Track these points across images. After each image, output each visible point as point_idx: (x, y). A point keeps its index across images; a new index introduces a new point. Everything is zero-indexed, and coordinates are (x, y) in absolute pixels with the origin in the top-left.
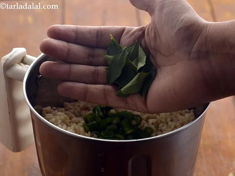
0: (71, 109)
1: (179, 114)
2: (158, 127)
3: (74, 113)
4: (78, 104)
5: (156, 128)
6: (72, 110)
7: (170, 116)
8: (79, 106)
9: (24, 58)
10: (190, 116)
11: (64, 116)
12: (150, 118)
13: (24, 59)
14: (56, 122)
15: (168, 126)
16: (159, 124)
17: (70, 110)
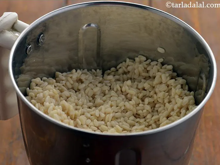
0: (63, 80)
1: (178, 96)
2: (154, 107)
3: (65, 86)
4: (71, 75)
5: (151, 108)
6: (64, 82)
7: (168, 96)
8: (71, 77)
9: (14, 23)
10: (189, 100)
11: (53, 90)
12: (147, 97)
13: (15, 25)
14: (44, 97)
15: (165, 107)
16: (156, 104)
17: (61, 82)
